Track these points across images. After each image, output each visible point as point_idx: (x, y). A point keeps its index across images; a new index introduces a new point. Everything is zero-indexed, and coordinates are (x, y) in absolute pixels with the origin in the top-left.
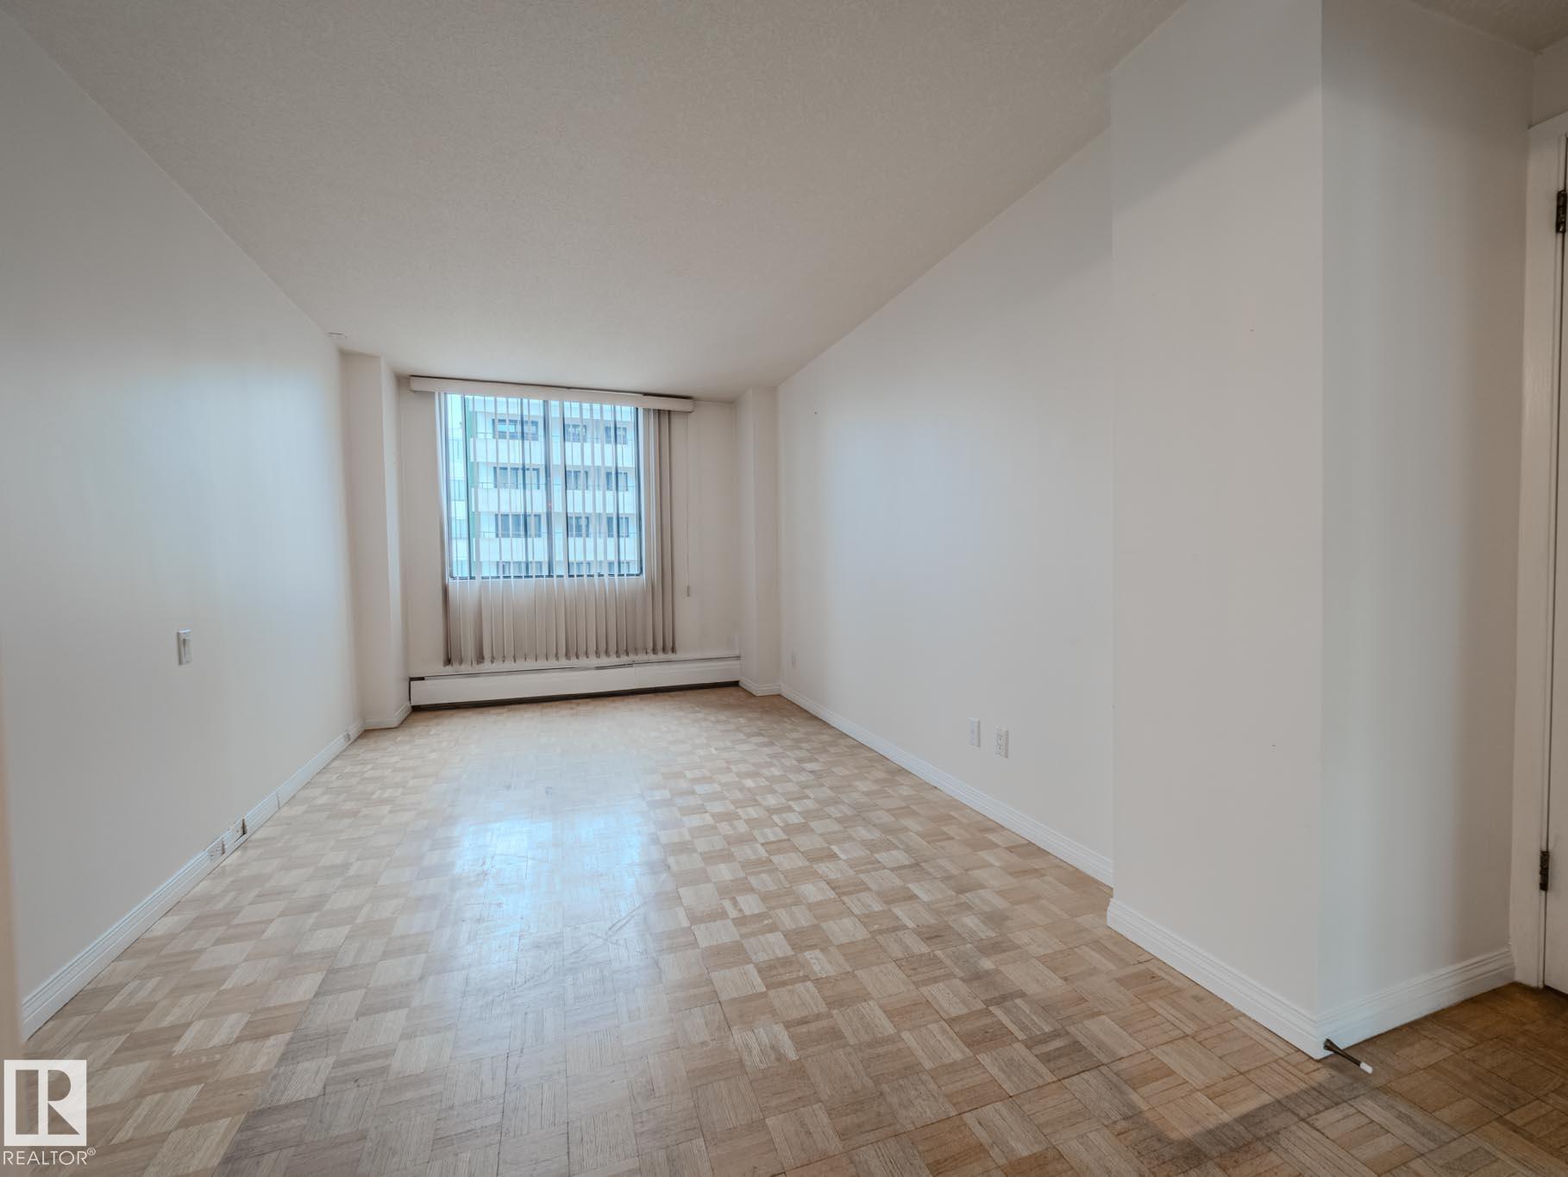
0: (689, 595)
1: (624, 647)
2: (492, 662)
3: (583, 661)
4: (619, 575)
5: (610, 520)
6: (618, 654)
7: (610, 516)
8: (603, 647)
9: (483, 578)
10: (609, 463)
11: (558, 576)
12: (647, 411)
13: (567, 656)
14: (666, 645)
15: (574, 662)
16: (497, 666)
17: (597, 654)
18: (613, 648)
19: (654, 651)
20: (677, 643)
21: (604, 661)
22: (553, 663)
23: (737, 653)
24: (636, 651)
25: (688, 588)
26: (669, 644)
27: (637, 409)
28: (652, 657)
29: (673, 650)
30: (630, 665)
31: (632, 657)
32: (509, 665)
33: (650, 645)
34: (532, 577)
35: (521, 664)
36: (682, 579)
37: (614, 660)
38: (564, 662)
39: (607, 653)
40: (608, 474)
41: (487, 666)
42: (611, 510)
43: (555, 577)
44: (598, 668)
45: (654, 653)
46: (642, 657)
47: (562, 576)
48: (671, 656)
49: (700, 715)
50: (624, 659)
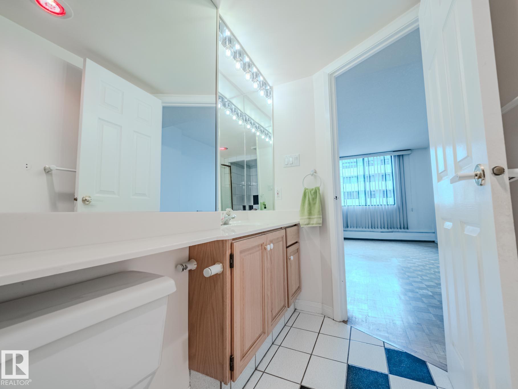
0: (412, 211)
1: (391, 226)
2: (351, 228)
3: (376, 230)
4: (387, 205)
5: (384, 191)
6: (388, 228)
7: (384, 190)
8: (383, 226)
9: (348, 206)
10: (383, 172)
11: (368, 205)
12: (395, 156)
13: (372, 228)
14: (405, 227)
15: (373, 230)
16: (352, 229)
17: (381, 228)
18: (386, 226)
19: (400, 228)
20: (408, 226)
21: (383, 230)
22: (367, 229)
23: (434, 231)
24: (394, 228)
25: (412, 209)
26: (406, 226)
27: (391, 156)
28: (400, 230)
29: (407, 228)
30: (392, 232)
31: (392, 230)
32: (355, 229)
33: (399, 227)
34: (361, 206)
35: (358, 229)
36: (409, 206)
37: (386, 230)
38: (370, 230)
39: (384, 228)
40: (382, 175)
41: (349, 229)
42: (384, 188)
43: (367, 206)
44: (381, 232)
45: (400, 229)
46: (396, 230)
47: (379, 205)
48: (406, 230)
49: (417, 247)
50: (390, 230)
